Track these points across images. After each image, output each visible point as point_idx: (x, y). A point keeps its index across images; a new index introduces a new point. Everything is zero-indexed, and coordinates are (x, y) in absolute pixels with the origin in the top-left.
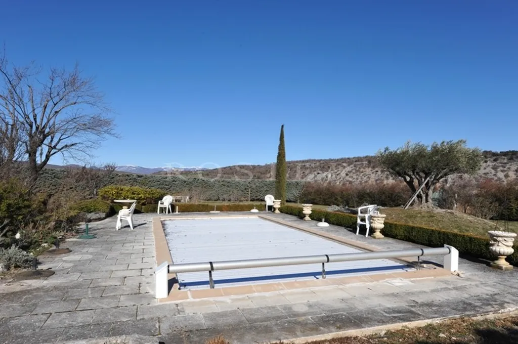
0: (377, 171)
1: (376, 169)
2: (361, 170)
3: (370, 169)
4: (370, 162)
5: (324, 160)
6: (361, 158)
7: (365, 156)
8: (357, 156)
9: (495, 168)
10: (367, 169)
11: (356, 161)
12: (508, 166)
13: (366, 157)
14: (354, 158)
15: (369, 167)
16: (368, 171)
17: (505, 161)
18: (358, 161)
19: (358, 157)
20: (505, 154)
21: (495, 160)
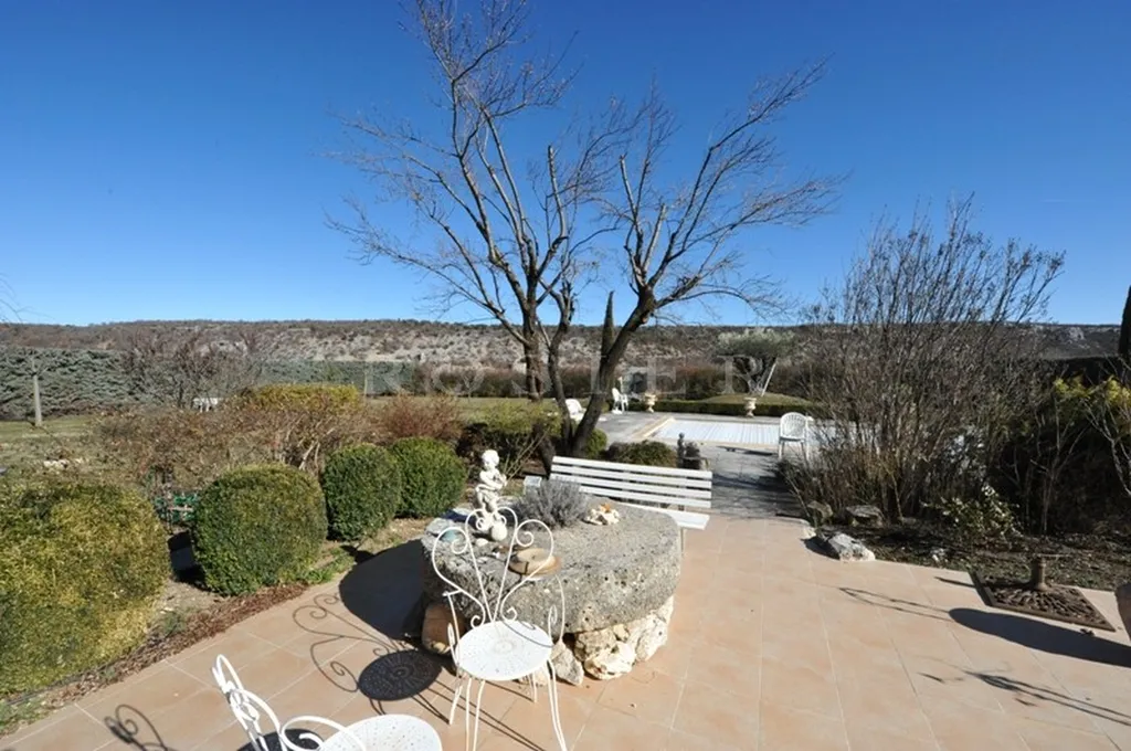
0: (326, 343)
1: (325, 340)
2: (301, 340)
3: (315, 339)
4: (313, 329)
5: (229, 323)
6: (297, 322)
7: (304, 319)
8: (290, 319)
9: (468, 343)
10: (309, 339)
11: (290, 327)
12: (480, 341)
13: (306, 321)
14: (285, 322)
15: (312, 336)
16: (312, 342)
17: (477, 335)
18: (294, 326)
19: (293, 322)
20: (476, 327)
21: (468, 334)
